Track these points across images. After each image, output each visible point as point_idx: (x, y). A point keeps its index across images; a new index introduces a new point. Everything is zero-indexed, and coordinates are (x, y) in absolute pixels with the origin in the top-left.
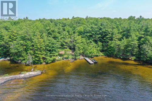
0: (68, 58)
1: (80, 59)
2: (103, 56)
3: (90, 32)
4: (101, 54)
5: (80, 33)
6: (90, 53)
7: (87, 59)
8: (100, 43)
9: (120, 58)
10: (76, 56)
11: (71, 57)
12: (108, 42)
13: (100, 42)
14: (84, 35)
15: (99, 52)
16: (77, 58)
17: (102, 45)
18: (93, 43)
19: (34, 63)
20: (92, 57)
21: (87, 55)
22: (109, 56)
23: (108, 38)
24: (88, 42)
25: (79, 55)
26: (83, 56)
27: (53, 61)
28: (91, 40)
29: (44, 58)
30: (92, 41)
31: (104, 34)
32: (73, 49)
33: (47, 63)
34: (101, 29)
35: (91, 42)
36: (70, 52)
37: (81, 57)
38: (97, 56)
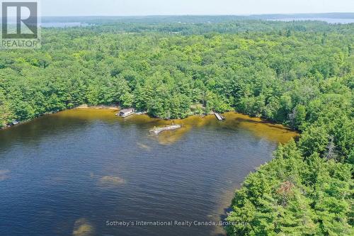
0: (199, 113)
2: (233, 111)
3: (222, 87)
4: (233, 109)
5: (212, 88)
7: (217, 115)
8: (232, 98)
10: (207, 111)
11: (201, 112)
12: (239, 97)
13: (232, 96)
16: (208, 113)
18: (224, 98)
19: (171, 118)
20: (222, 113)
21: (217, 110)
22: (239, 111)
25: (210, 111)
26: (213, 111)
27: (186, 117)
28: (222, 95)
29: (179, 114)
31: (237, 89)
32: (204, 103)
33: (182, 118)
34: (233, 83)
35: (222, 97)
36: (201, 106)
37: (212, 113)
38: (228, 111)
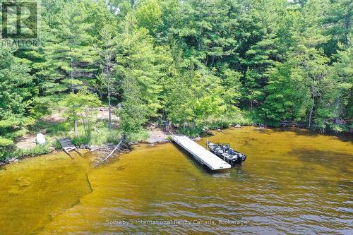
0: (85, 141)
1: (151, 141)
2: (246, 125)
4: (239, 117)
6: (198, 112)
7: (184, 141)
8: (230, 74)
9: (329, 132)
10: (127, 128)
11: (102, 134)
13: (231, 67)
14: (164, 35)
15: (234, 107)
16: (135, 137)
17: (243, 80)
18: (203, 69)
21: (181, 122)
23: (266, 48)
24: (184, 65)
25: (145, 126)
26: (163, 128)
28: (194, 59)
30: (199, 64)
31: (248, 34)
35: (196, 67)
37: (156, 135)
38: (224, 127)
